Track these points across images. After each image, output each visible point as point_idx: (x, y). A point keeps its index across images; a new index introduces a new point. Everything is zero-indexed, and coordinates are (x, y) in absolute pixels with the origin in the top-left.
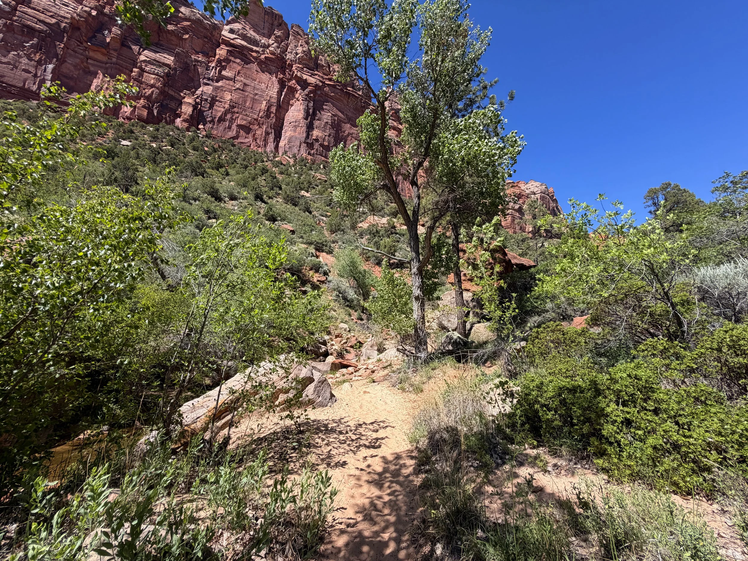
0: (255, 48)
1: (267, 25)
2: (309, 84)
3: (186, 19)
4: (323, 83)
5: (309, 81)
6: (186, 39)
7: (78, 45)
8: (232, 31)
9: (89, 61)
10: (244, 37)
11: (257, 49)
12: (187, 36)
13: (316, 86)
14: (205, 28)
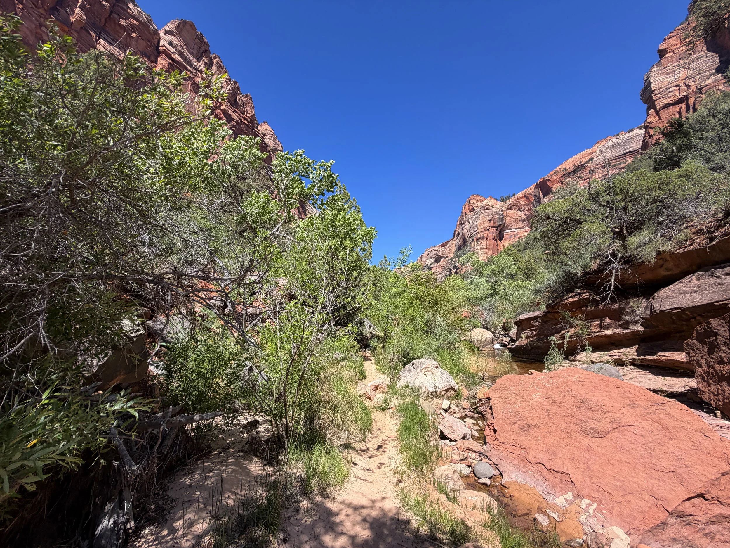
0: (189, 68)
1: (196, 46)
2: (232, 119)
3: (134, 17)
4: (241, 120)
5: (232, 117)
6: (133, 38)
7: (32, 7)
8: (171, 44)
9: (43, 28)
10: (181, 54)
11: (191, 70)
12: (134, 35)
13: (237, 122)
14: (150, 33)
